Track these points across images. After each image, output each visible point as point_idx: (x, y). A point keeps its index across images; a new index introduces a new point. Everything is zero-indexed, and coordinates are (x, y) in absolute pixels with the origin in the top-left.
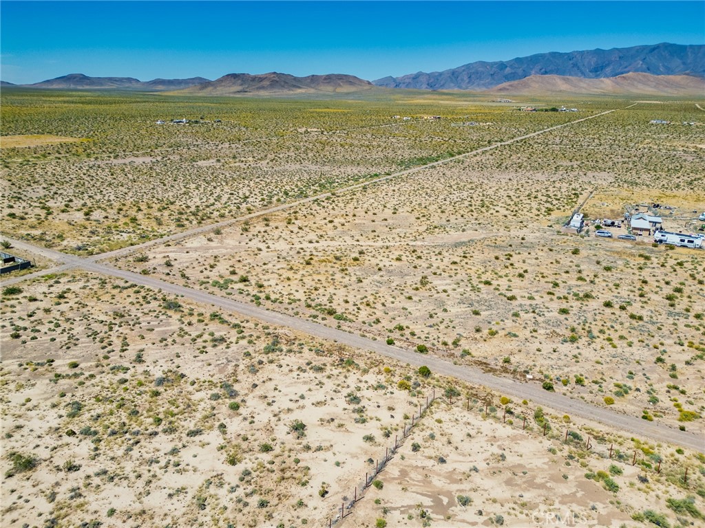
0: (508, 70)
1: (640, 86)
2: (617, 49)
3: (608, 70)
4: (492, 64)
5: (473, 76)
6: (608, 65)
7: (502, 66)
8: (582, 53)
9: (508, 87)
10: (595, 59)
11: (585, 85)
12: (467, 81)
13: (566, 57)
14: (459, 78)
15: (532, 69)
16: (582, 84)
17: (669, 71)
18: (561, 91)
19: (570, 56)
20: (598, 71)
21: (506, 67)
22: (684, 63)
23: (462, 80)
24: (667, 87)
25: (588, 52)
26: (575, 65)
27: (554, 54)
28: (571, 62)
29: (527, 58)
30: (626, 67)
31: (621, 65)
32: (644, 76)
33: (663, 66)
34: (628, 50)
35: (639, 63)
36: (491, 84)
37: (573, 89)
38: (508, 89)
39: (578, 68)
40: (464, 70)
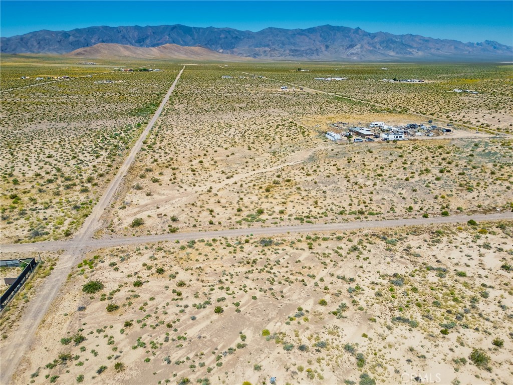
0: (71, 38)
1: (176, 53)
2: (150, 26)
3: (148, 41)
4: (57, 33)
5: (42, 42)
6: (147, 38)
7: (66, 35)
8: (126, 28)
9: (83, 52)
10: (137, 33)
11: (141, 52)
12: (37, 46)
13: (115, 30)
14: (29, 44)
15: (91, 38)
16: (139, 52)
17: (186, 44)
18: (125, 56)
19: (118, 30)
20: (141, 42)
21: (70, 36)
22: (193, 39)
23: (32, 45)
24: (192, 54)
25: (131, 27)
26: (124, 37)
27: (106, 28)
28: (120, 34)
29: (85, 29)
30: (159, 40)
31: (156, 38)
32: (177, 47)
33: (182, 40)
34: (158, 27)
35: (166, 38)
36: (60, 49)
37: (134, 55)
38: (84, 54)
39: (126, 39)
40: (31, 37)
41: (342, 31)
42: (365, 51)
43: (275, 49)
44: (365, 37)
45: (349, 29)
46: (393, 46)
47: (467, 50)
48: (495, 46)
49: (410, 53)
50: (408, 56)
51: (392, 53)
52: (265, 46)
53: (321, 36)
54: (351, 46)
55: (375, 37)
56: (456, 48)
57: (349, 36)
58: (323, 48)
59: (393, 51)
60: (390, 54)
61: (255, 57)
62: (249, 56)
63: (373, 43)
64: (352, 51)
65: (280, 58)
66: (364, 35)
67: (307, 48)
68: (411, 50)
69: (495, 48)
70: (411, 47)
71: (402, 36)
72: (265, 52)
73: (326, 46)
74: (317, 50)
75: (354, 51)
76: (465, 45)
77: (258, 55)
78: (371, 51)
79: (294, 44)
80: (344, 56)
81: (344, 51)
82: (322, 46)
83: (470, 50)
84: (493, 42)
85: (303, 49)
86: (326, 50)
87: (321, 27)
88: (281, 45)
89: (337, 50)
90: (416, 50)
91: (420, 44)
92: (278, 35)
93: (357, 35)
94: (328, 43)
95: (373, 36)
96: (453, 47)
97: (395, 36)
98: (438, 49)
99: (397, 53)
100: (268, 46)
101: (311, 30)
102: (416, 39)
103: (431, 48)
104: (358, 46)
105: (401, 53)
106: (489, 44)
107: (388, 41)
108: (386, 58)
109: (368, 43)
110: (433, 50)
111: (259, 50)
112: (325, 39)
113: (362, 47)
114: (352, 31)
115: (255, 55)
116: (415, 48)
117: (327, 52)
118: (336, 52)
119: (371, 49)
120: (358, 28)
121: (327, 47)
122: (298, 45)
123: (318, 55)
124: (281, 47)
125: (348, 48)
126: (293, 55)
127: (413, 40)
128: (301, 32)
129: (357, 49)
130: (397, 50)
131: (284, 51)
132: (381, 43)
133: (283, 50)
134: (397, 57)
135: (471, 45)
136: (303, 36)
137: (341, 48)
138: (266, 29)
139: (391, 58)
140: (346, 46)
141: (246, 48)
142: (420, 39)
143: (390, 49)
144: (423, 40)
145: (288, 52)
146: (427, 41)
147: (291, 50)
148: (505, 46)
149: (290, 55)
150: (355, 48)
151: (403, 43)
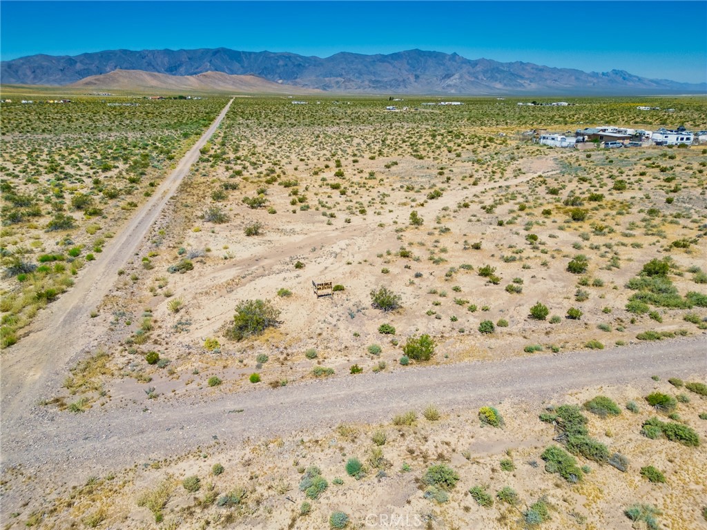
0: (79, 66)
1: (221, 84)
2: (184, 50)
3: (182, 69)
4: (59, 59)
5: (38, 71)
6: (180, 65)
7: (71, 61)
8: (153, 52)
9: (94, 81)
10: (167, 59)
11: (173, 82)
12: (32, 76)
13: (138, 55)
14: (20, 73)
15: (106, 66)
16: (170, 81)
17: (232, 72)
18: (152, 87)
19: (142, 55)
20: (172, 70)
21: (76, 62)
22: (243, 67)
23: (25, 75)
24: (242, 85)
25: (158, 51)
26: (149, 64)
27: (124, 52)
28: (145, 60)
29: (96, 54)
30: (197, 68)
31: (192, 66)
32: (221, 75)
33: (227, 68)
34: (195, 51)
35: (206, 66)
36: (64, 80)
37: (164, 86)
38: (95, 84)
39: (153, 66)
40: (23, 64)
41: (435, 57)
42: (466, 83)
43: (350, 80)
44: (464, 65)
45: (444, 55)
46: (499, 76)
47: (590, 82)
48: (625, 76)
49: (521, 85)
50: (519, 89)
51: (499, 86)
52: (337, 76)
53: (408, 63)
54: (448, 76)
55: (477, 64)
56: (577, 79)
57: (445, 64)
58: (412, 79)
59: (500, 82)
60: (496, 87)
61: (325, 89)
62: (317, 88)
63: (474, 73)
64: (449, 82)
65: (358, 91)
66: (463, 63)
67: (391, 78)
68: (522, 82)
69: (624, 79)
70: (522, 78)
71: (511, 64)
72: (338, 82)
73: (416, 75)
74: (404, 80)
75: (451, 83)
76: (589, 75)
77: (328, 87)
78: (472, 83)
79: (374, 74)
80: (439, 89)
81: (438, 82)
82: (410, 76)
83: (595, 81)
84: (622, 71)
85: (386, 79)
86: (415, 81)
87: (409, 52)
88: (357, 75)
89: (429, 81)
90: (528, 82)
91: (533, 73)
92: (352, 61)
93: (454, 63)
94: (418, 73)
95: (474, 64)
96: (573, 78)
97: (502, 64)
98: (556, 80)
99: (505, 85)
100: (341, 75)
101: (396, 56)
102: (527, 68)
103: (546, 80)
104: (457, 76)
105: (510, 86)
106: (617, 74)
107: (494, 70)
108: (492, 91)
109: (469, 73)
110: (548, 82)
111: (330, 81)
112: (414, 67)
113: (461, 78)
114: (447, 58)
115: (325, 87)
116: (527, 79)
117: (416, 84)
118: (428, 83)
119: (473, 79)
120: (455, 54)
121: (417, 77)
122: (379, 74)
123: (406, 87)
124: (358, 78)
125: (443, 78)
126: (374, 87)
127: (524, 69)
128: (383, 59)
129: (455, 79)
130: (505, 82)
131: (363, 82)
132: (485, 72)
133: (360, 81)
134: (506, 90)
135: (595, 75)
136: (385, 64)
137: (435, 79)
138: (338, 54)
139: (498, 91)
140: (441, 76)
141: (313, 78)
142: (533, 68)
143: (496, 81)
144: (536, 69)
145: (367, 83)
146: (542, 70)
147: (370, 81)
148: (637, 77)
149: (370, 87)
150: (452, 78)
151: (512, 73)
